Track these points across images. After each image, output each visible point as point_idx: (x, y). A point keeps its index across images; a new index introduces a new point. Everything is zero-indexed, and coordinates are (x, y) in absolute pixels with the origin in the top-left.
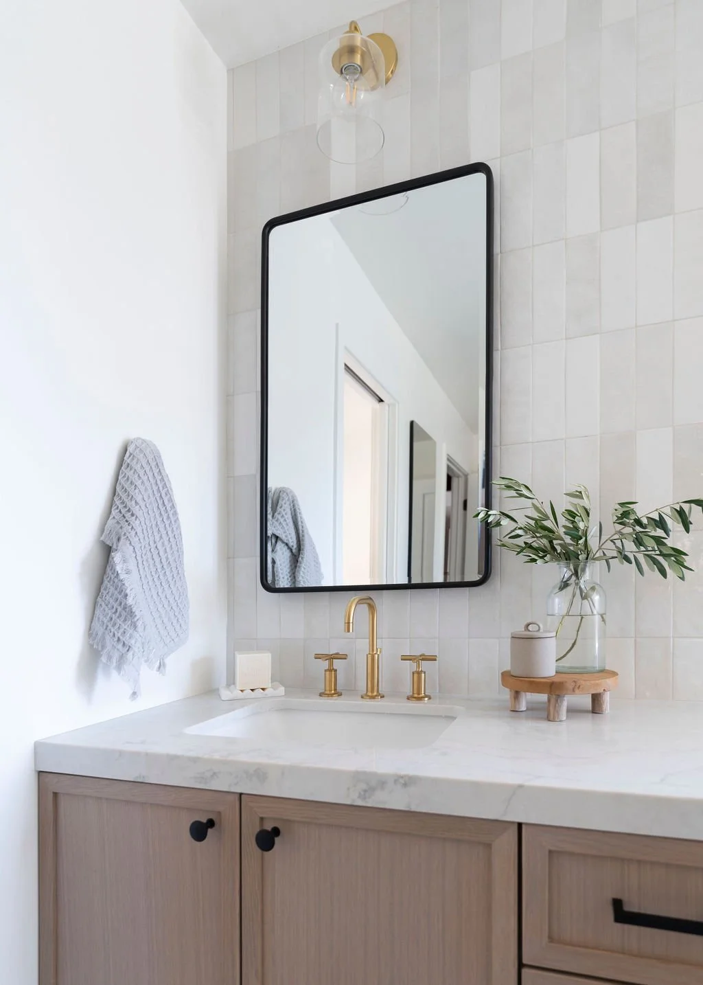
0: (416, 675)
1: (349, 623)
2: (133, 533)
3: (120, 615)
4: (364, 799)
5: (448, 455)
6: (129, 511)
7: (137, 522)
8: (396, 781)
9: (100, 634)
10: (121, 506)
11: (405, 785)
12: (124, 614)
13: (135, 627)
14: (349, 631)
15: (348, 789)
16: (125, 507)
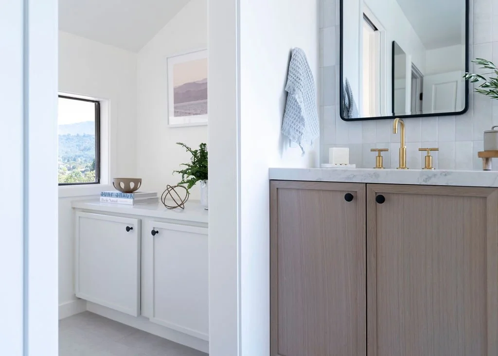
0: (427, 158)
1: (395, 129)
2: (301, 86)
3: (297, 121)
4: (426, 182)
5: (412, 63)
6: (297, 78)
7: (302, 82)
8: (441, 174)
9: (287, 129)
10: (293, 76)
11: (446, 175)
12: (299, 120)
13: (304, 125)
14: (395, 133)
15: (418, 178)
16: (296, 76)
